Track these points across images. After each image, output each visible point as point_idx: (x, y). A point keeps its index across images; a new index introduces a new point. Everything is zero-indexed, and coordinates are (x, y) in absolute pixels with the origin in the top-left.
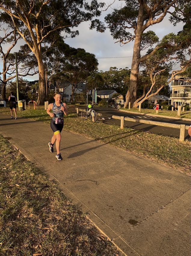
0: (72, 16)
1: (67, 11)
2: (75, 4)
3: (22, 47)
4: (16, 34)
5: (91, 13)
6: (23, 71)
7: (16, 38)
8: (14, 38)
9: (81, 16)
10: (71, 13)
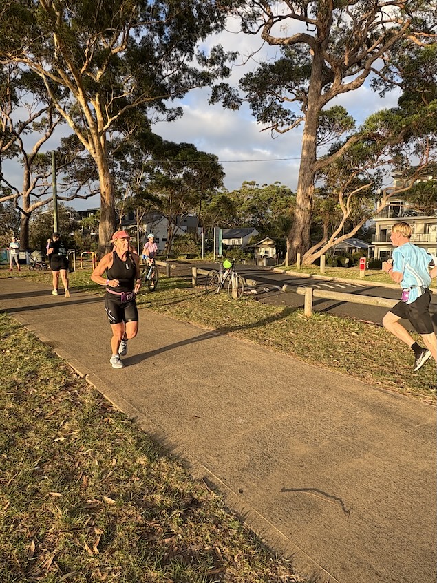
0: (171, 76)
1: (161, 67)
2: (178, 52)
3: (64, 140)
4: (53, 115)
5: (210, 71)
6: (65, 190)
7: (51, 122)
8: (47, 123)
9: (190, 77)
10: (169, 72)
